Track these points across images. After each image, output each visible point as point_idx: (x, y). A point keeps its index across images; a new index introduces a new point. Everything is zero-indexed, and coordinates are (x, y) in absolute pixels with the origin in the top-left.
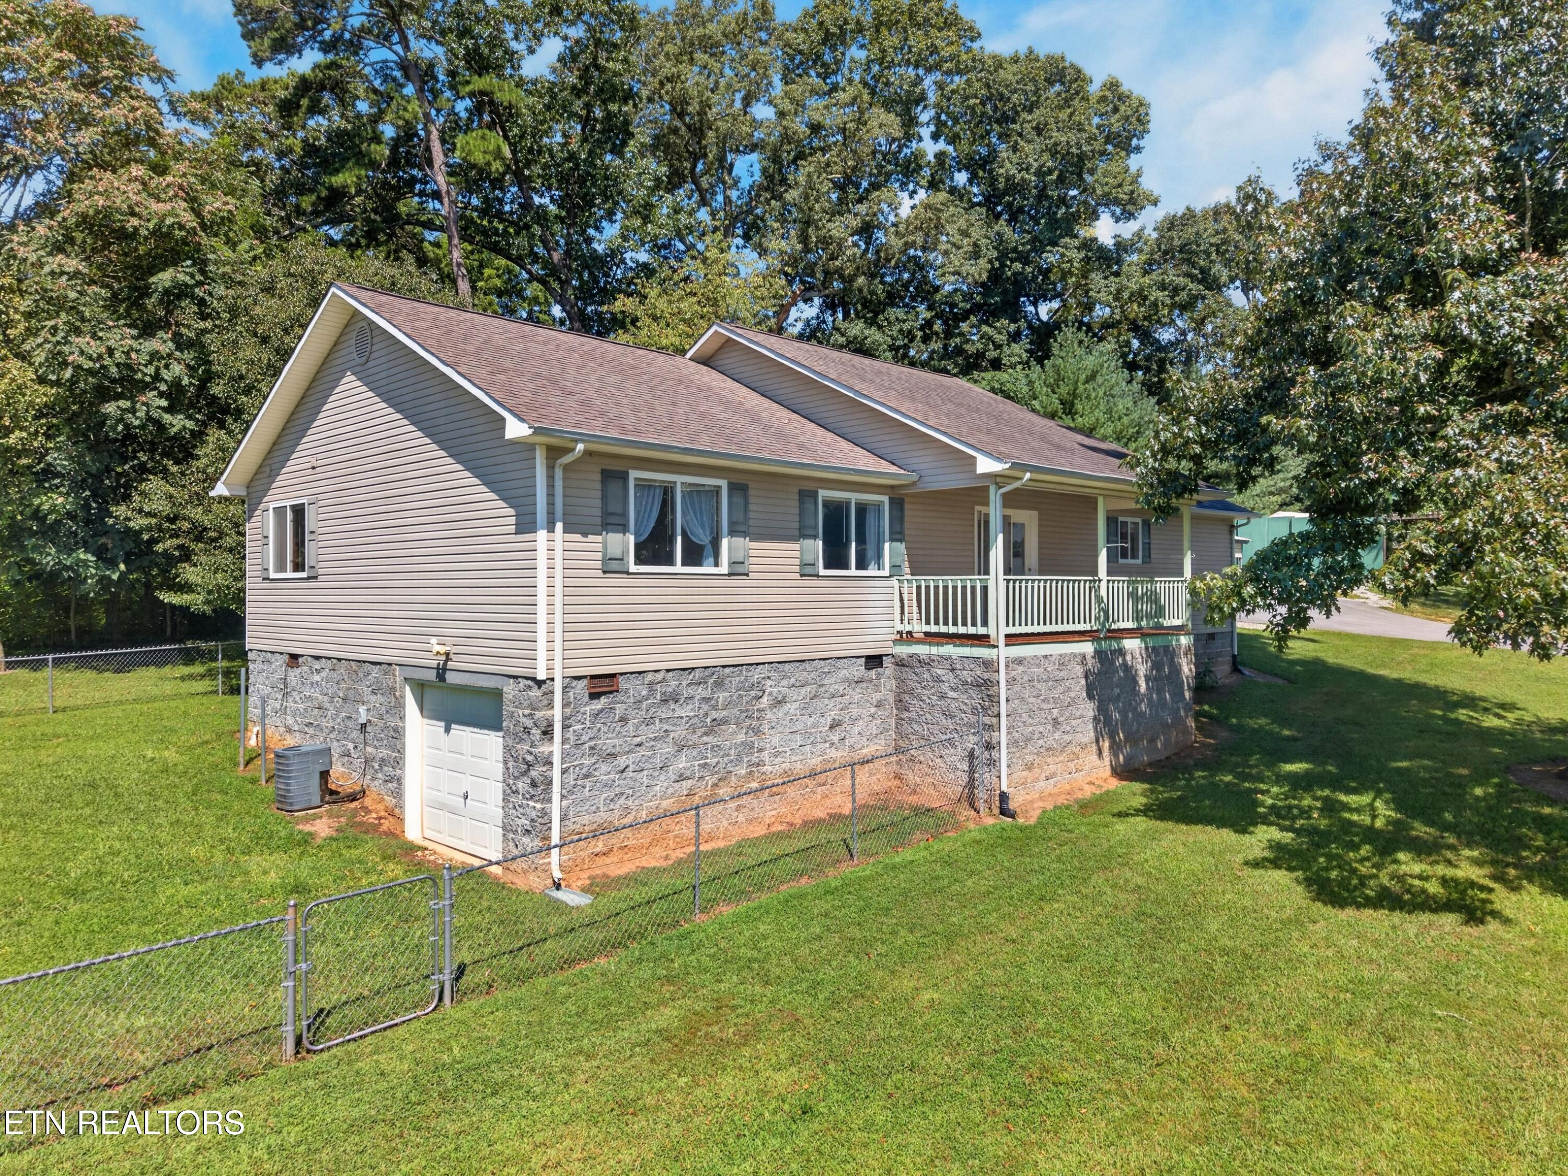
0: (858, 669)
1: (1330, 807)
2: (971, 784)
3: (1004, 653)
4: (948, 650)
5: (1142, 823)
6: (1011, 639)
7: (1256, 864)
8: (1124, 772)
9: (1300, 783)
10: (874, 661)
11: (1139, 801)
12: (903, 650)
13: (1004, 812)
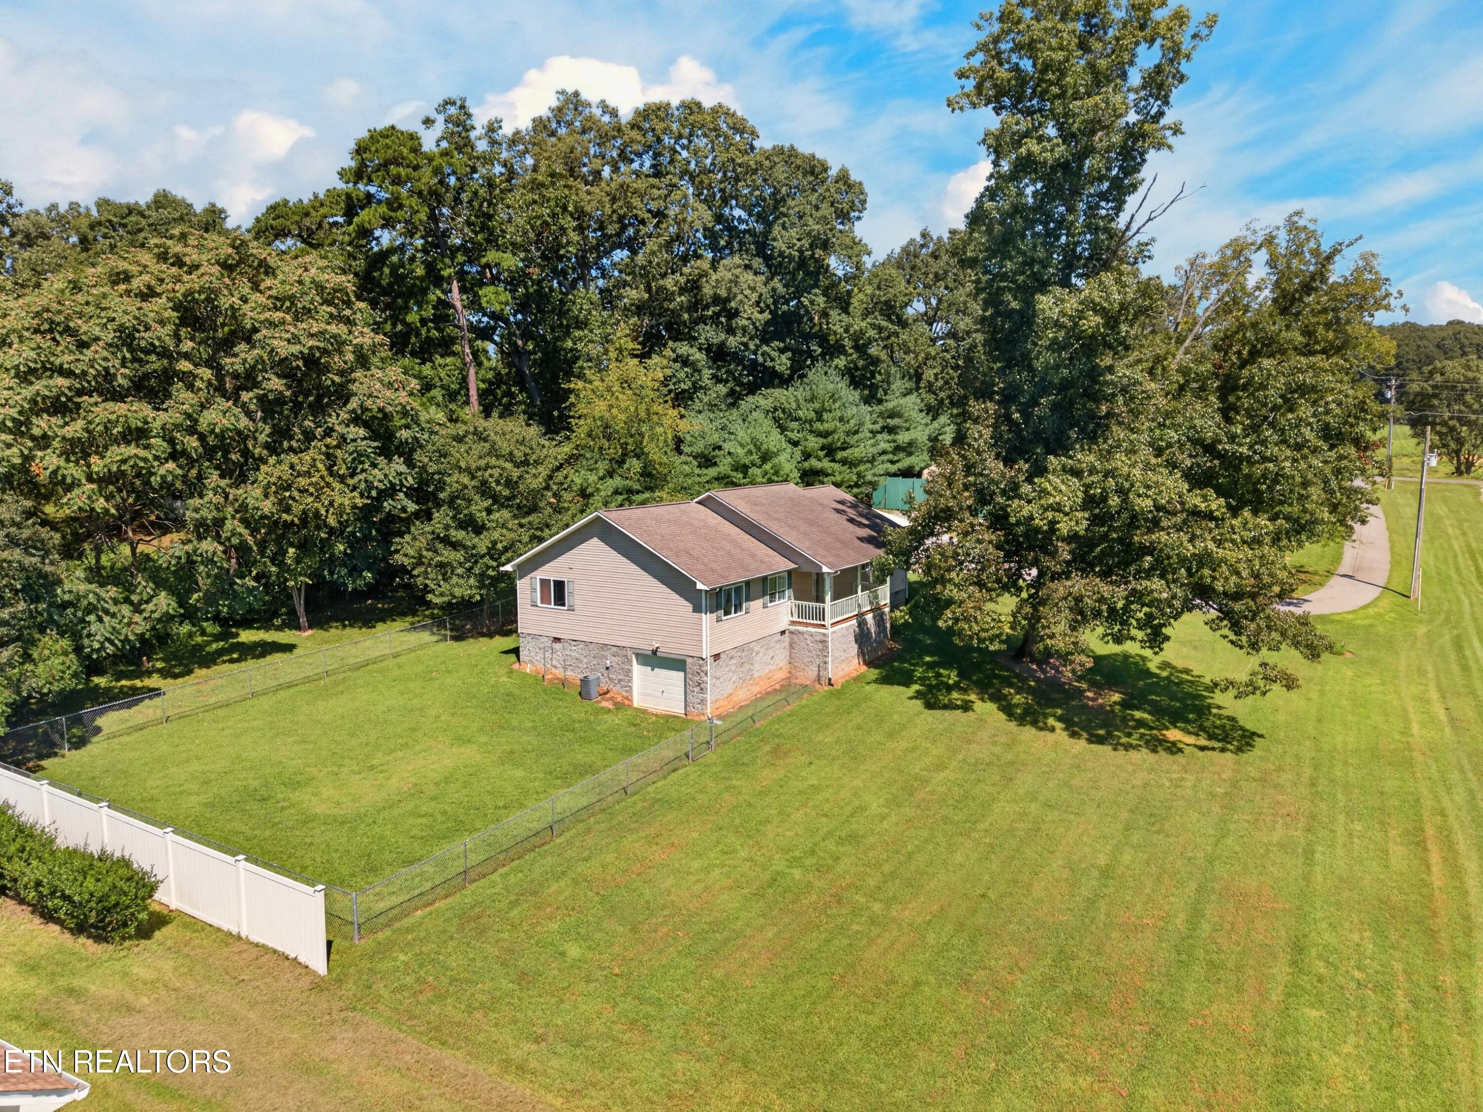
0: (779, 637)
1: (939, 675)
2: (819, 676)
3: (831, 630)
4: (810, 629)
5: (874, 686)
6: (833, 624)
7: (910, 698)
8: (869, 664)
9: (930, 666)
10: (783, 633)
11: (874, 677)
12: (792, 628)
13: (830, 684)
